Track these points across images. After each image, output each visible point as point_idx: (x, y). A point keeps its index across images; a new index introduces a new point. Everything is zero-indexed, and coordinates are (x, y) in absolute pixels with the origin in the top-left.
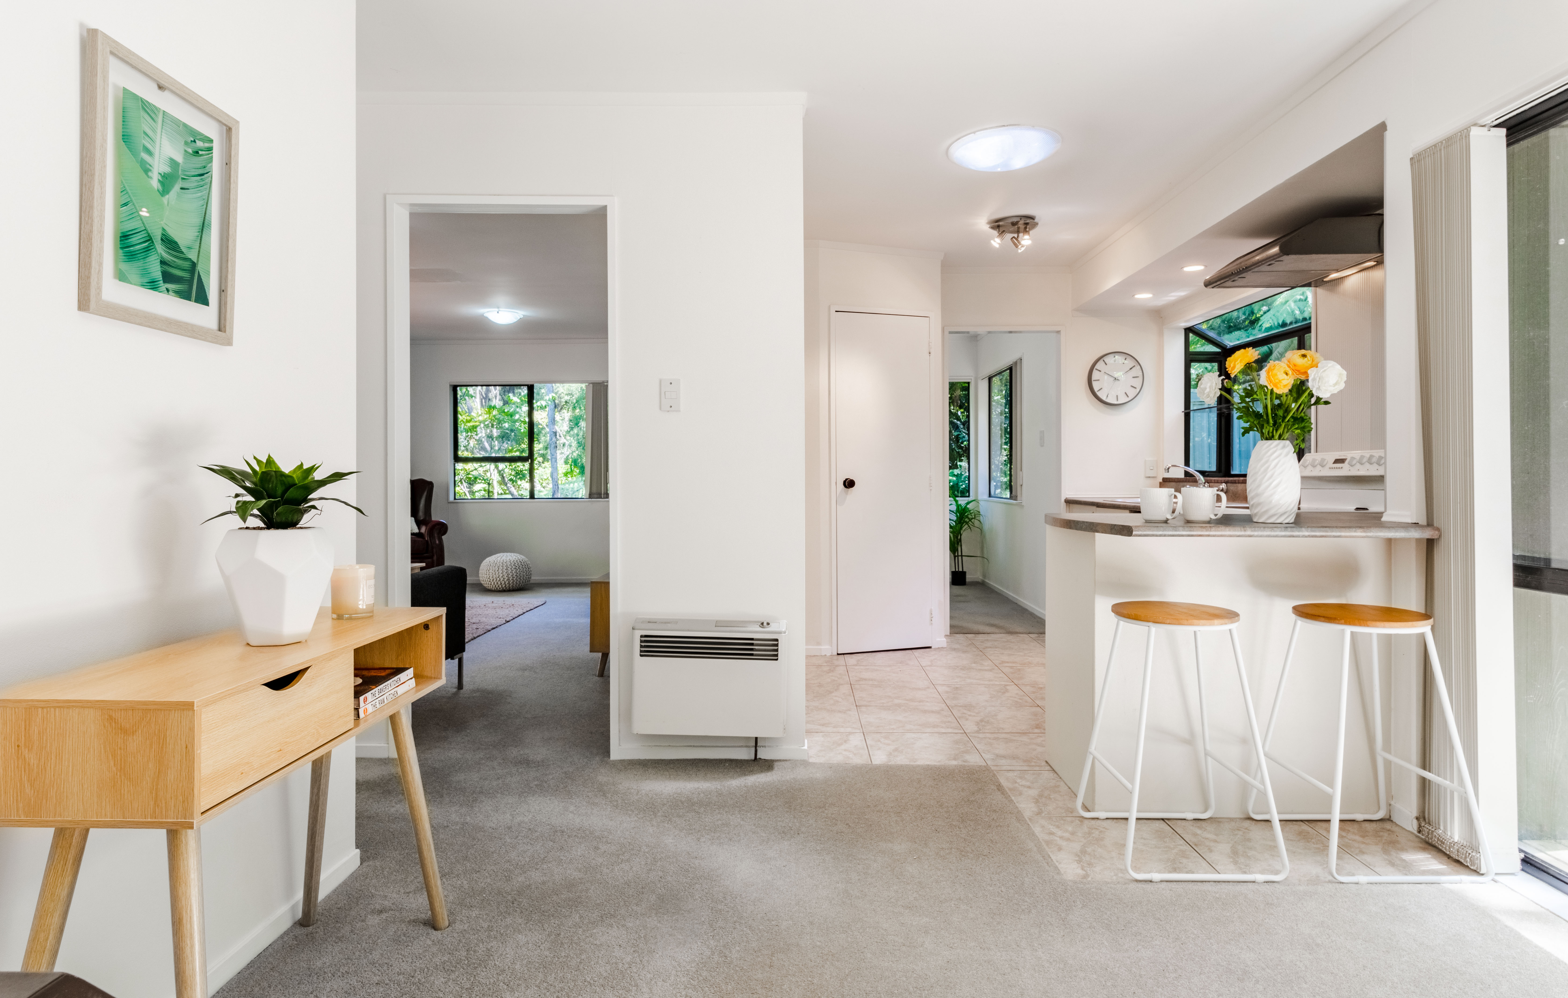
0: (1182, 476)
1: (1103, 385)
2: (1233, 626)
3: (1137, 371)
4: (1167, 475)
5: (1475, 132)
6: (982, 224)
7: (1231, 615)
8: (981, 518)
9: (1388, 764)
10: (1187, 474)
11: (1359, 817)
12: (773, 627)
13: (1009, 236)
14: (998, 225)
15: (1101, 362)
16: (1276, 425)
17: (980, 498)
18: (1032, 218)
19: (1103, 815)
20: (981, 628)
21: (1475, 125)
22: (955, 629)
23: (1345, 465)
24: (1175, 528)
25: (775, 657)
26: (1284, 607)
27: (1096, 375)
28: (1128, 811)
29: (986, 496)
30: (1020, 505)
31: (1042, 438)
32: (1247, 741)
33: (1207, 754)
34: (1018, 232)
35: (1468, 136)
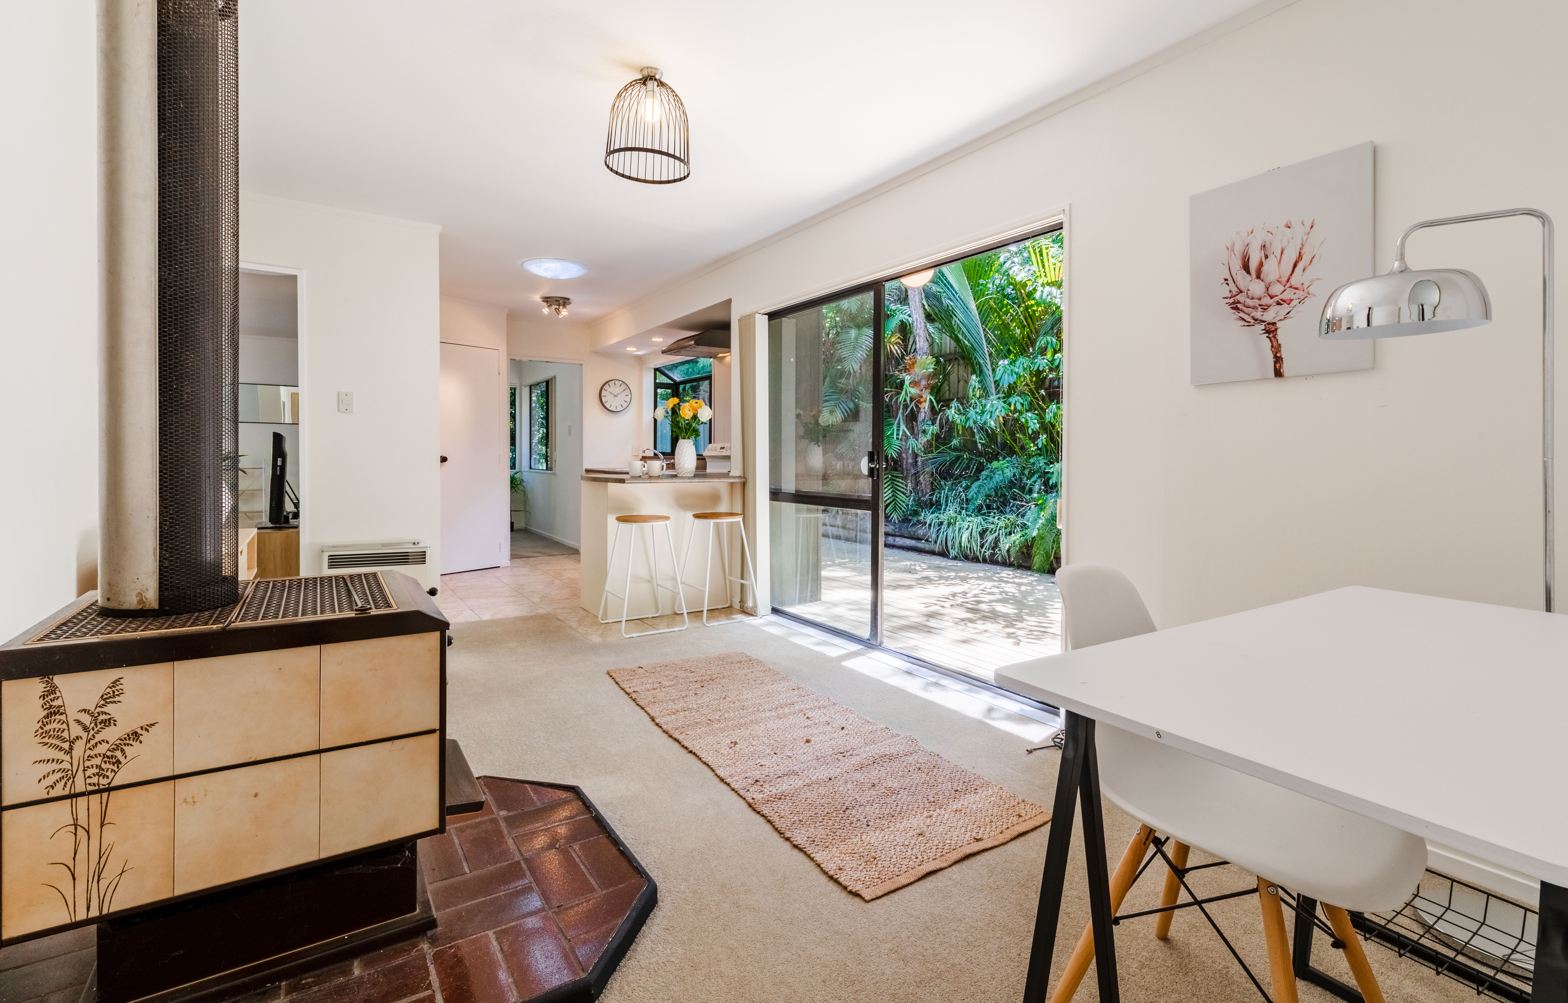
0: (652, 455)
1: (608, 400)
2: (667, 522)
3: (627, 392)
4: (644, 455)
5: (757, 316)
6: (537, 298)
7: (667, 518)
8: (524, 484)
9: (731, 581)
10: (655, 454)
11: (720, 607)
12: (421, 545)
13: (554, 307)
14: (547, 300)
15: (607, 385)
16: (686, 433)
17: (523, 470)
18: (568, 299)
19: (611, 621)
20: (531, 554)
21: (757, 313)
22: (513, 556)
23: (724, 450)
24: (644, 479)
25: (424, 562)
26: (689, 515)
27: (603, 393)
28: (622, 617)
29: (528, 469)
30: (554, 474)
31: (570, 430)
32: (674, 579)
33: (658, 585)
34: (559, 305)
35: (754, 317)
